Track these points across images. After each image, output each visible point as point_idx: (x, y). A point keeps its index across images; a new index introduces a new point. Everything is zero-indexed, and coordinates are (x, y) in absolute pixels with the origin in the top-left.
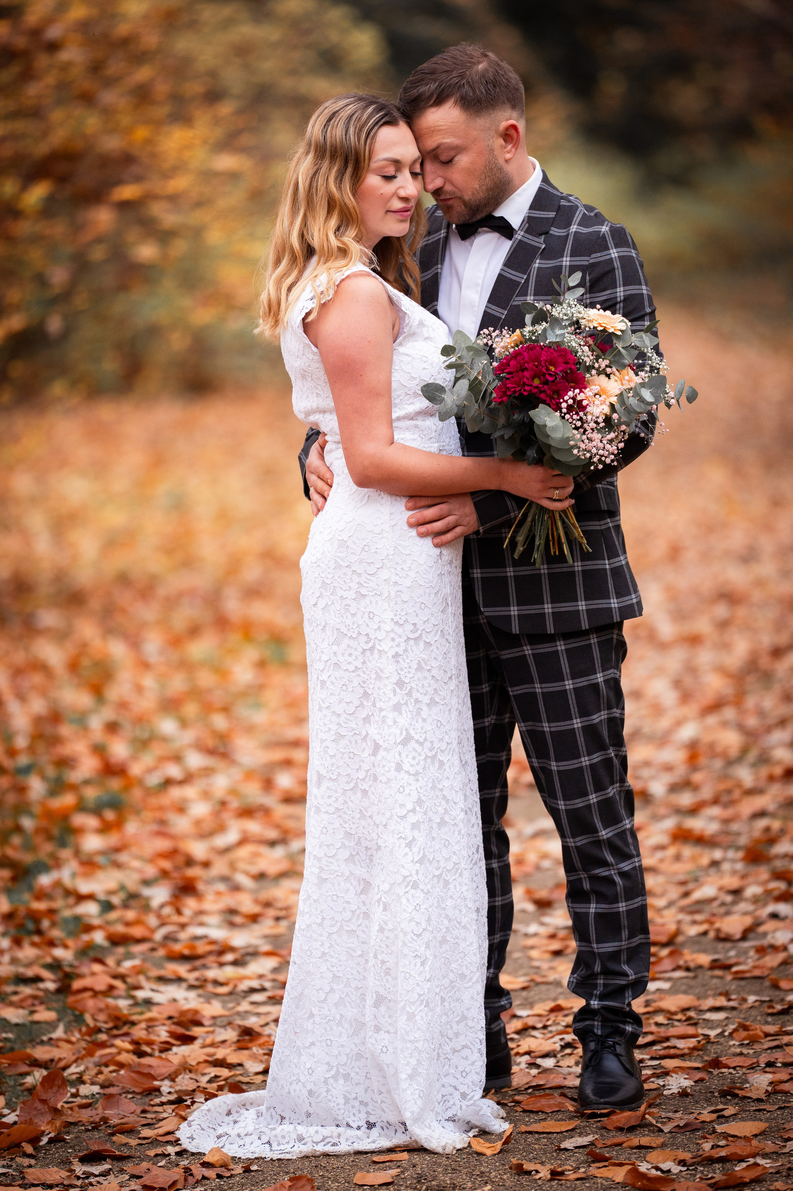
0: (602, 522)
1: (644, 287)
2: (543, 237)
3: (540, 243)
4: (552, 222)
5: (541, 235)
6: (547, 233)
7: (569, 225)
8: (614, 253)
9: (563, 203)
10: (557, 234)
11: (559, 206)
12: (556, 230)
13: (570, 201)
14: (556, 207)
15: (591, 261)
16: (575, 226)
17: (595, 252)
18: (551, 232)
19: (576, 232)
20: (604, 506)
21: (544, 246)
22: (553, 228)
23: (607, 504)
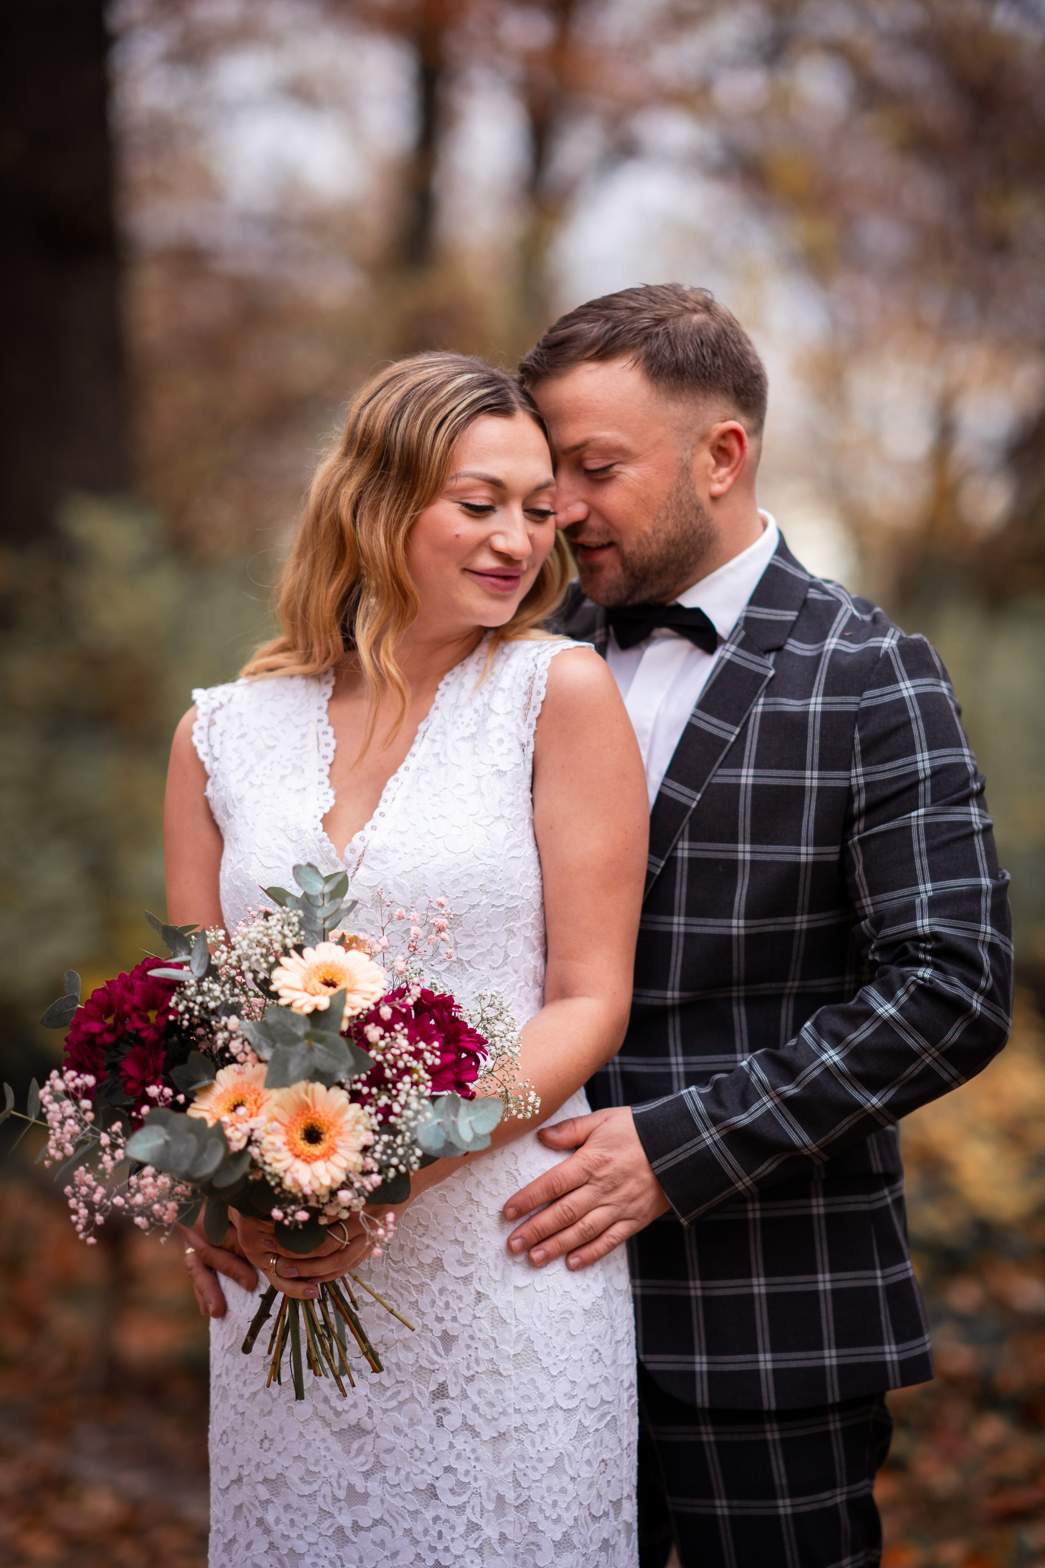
0: (874, 1196)
1: (966, 751)
2: (772, 657)
3: (768, 666)
4: (791, 629)
5: (768, 651)
6: (779, 649)
7: (824, 636)
8: (907, 688)
9: (813, 594)
10: (798, 652)
11: (806, 601)
12: (797, 644)
13: (825, 592)
14: (800, 602)
15: (864, 704)
16: (835, 640)
17: (872, 687)
18: (788, 647)
19: (835, 651)
20: (877, 1166)
21: (772, 673)
22: (791, 641)
23: (883, 1160)
